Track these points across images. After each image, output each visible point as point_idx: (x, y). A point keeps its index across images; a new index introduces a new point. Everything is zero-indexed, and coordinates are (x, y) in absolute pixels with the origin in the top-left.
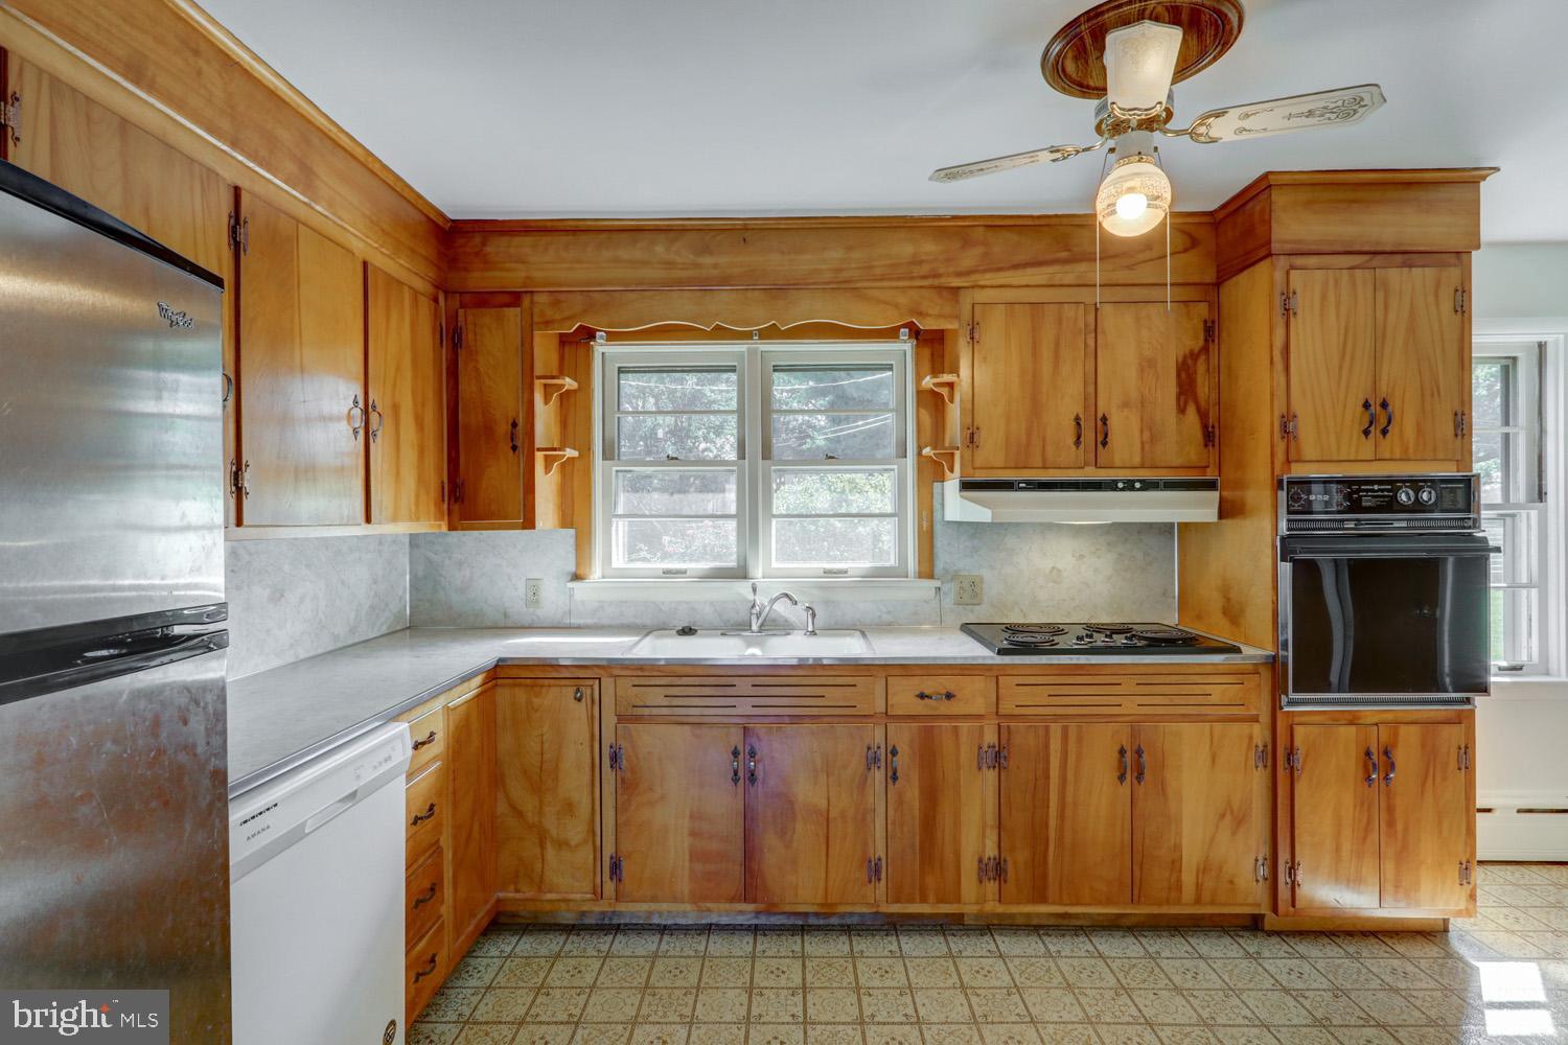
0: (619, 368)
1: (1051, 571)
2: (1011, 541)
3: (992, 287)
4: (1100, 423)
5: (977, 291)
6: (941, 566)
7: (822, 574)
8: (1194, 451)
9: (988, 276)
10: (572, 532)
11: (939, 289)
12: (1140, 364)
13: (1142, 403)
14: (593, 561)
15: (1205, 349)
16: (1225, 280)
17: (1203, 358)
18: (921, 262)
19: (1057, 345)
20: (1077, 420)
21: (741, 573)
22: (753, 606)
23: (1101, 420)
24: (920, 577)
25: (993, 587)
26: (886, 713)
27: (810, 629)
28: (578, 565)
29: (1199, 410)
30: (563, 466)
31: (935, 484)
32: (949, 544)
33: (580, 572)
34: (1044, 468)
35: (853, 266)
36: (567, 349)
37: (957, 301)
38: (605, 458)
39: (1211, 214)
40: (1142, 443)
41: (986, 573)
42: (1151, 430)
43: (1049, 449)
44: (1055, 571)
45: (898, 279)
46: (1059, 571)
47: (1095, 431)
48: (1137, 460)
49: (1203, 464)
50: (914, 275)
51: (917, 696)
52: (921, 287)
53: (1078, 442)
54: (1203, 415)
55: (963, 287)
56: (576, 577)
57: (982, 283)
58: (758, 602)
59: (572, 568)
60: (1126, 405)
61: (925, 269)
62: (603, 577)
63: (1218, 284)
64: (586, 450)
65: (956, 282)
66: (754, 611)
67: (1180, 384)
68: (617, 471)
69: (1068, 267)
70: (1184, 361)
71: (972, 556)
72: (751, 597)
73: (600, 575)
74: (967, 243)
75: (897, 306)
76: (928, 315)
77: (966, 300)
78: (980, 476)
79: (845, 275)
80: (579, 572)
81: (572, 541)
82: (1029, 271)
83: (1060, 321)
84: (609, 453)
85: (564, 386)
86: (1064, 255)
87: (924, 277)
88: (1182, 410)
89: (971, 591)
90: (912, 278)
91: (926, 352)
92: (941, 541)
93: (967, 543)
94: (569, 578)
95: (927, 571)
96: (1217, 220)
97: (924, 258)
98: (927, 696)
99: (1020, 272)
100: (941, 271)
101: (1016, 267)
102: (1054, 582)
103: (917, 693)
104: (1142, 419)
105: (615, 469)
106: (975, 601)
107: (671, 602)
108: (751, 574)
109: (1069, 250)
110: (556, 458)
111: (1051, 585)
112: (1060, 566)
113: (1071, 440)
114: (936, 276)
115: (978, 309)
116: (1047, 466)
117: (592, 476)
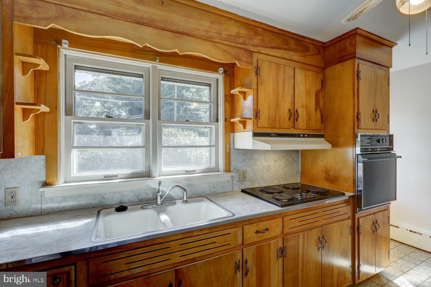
0: (75, 66)
1: (267, 167)
2: (256, 156)
3: (264, 54)
4: (295, 112)
5: (259, 54)
6: (233, 167)
7: (185, 173)
8: (319, 125)
9: (263, 49)
10: (43, 157)
11: (246, 50)
12: (306, 92)
13: (306, 106)
14: (59, 174)
15: (321, 90)
16: (328, 67)
17: (321, 92)
18: (240, 37)
19: (284, 81)
20: (289, 110)
21: (148, 175)
22: (159, 192)
23: (296, 111)
24: (226, 172)
25: (250, 174)
26: (242, 244)
27: (185, 199)
28: (47, 176)
29: (320, 110)
30: (36, 117)
31: (231, 133)
32: (235, 158)
33: (49, 181)
34: (280, 128)
35: (214, 31)
36: (39, 47)
37: (252, 57)
38: (66, 114)
39: (324, 43)
40: (307, 121)
41: (248, 169)
42: (309, 116)
43: (281, 121)
44: (268, 166)
45: (231, 42)
46: (270, 166)
47: (294, 115)
48: (305, 127)
49: (321, 129)
50: (238, 42)
51: (255, 233)
52: (240, 48)
53: (289, 119)
54: (321, 112)
55: (254, 52)
56: (46, 184)
57: (261, 51)
58: (161, 190)
59: (43, 179)
60: (302, 106)
61: (241, 40)
62: (65, 182)
63: (324, 68)
64: (55, 108)
65: (252, 49)
66: (159, 194)
67: (316, 101)
68: (74, 123)
69: (287, 52)
70: (317, 93)
71: (243, 162)
72: (157, 186)
73: (64, 182)
74: (256, 34)
75: (230, 54)
76: (242, 61)
77: (255, 56)
78: (260, 131)
79: (210, 34)
80: (47, 181)
81: (43, 163)
82: (276, 50)
83: (285, 72)
84: (69, 111)
85: (39, 65)
86: (286, 47)
87: (241, 44)
88: (316, 110)
89: (243, 176)
90: (236, 43)
91: (228, 79)
92: (232, 157)
93: (242, 157)
94: (41, 185)
95: (228, 170)
96: (325, 46)
97: (241, 35)
98: (259, 232)
99: (273, 50)
100: (247, 42)
101: (272, 48)
102: (269, 170)
103: (255, 231)
104: (306, 112)
105: (73, 121)
106: (244, 180)
107: (110, 193)
108: (154, 175)
109: (288, 46)
110: (32, 111)
111: (267, 172)
112: (270, 165)
113: (287, 119)
114: (245, 44)
115: (259, 62)
116: (281, 127)
117: (59, 125)
